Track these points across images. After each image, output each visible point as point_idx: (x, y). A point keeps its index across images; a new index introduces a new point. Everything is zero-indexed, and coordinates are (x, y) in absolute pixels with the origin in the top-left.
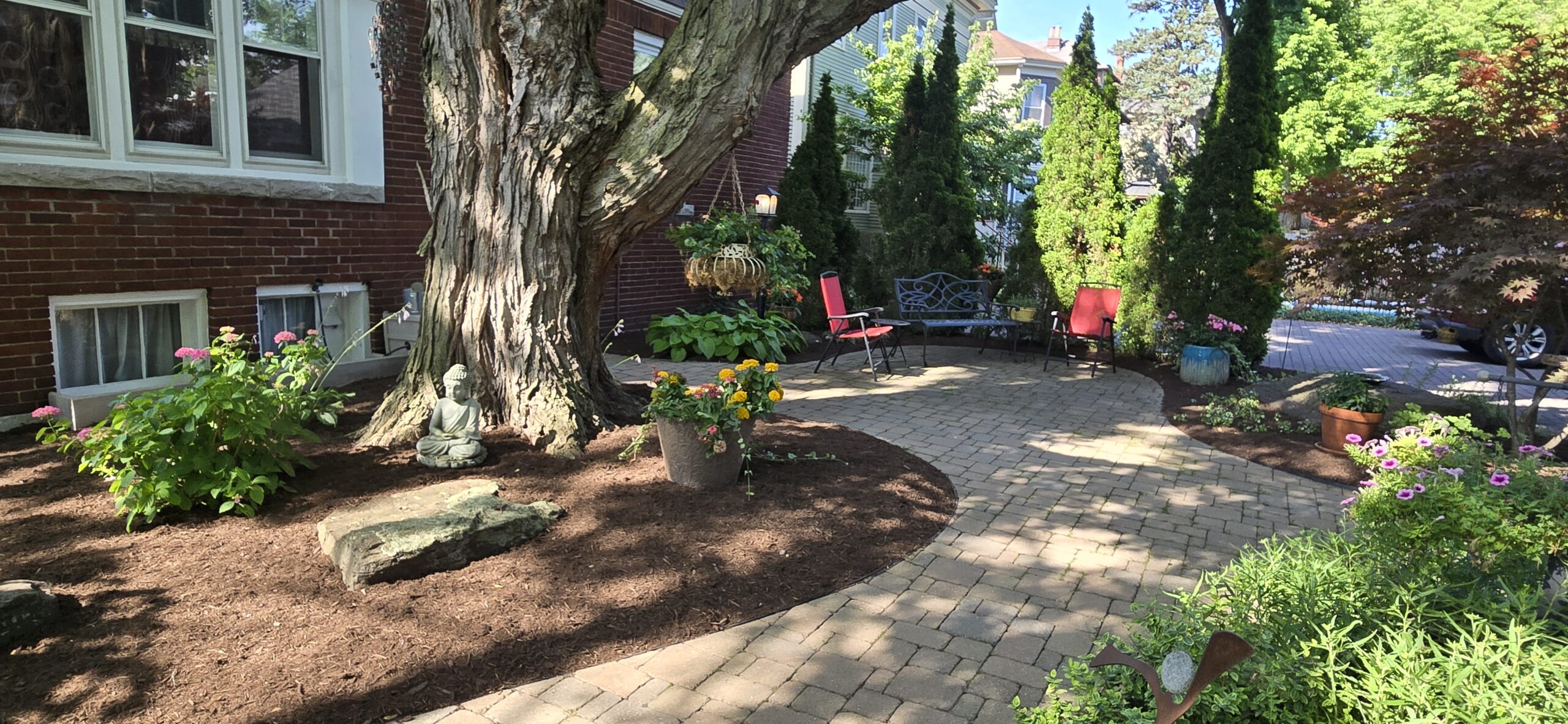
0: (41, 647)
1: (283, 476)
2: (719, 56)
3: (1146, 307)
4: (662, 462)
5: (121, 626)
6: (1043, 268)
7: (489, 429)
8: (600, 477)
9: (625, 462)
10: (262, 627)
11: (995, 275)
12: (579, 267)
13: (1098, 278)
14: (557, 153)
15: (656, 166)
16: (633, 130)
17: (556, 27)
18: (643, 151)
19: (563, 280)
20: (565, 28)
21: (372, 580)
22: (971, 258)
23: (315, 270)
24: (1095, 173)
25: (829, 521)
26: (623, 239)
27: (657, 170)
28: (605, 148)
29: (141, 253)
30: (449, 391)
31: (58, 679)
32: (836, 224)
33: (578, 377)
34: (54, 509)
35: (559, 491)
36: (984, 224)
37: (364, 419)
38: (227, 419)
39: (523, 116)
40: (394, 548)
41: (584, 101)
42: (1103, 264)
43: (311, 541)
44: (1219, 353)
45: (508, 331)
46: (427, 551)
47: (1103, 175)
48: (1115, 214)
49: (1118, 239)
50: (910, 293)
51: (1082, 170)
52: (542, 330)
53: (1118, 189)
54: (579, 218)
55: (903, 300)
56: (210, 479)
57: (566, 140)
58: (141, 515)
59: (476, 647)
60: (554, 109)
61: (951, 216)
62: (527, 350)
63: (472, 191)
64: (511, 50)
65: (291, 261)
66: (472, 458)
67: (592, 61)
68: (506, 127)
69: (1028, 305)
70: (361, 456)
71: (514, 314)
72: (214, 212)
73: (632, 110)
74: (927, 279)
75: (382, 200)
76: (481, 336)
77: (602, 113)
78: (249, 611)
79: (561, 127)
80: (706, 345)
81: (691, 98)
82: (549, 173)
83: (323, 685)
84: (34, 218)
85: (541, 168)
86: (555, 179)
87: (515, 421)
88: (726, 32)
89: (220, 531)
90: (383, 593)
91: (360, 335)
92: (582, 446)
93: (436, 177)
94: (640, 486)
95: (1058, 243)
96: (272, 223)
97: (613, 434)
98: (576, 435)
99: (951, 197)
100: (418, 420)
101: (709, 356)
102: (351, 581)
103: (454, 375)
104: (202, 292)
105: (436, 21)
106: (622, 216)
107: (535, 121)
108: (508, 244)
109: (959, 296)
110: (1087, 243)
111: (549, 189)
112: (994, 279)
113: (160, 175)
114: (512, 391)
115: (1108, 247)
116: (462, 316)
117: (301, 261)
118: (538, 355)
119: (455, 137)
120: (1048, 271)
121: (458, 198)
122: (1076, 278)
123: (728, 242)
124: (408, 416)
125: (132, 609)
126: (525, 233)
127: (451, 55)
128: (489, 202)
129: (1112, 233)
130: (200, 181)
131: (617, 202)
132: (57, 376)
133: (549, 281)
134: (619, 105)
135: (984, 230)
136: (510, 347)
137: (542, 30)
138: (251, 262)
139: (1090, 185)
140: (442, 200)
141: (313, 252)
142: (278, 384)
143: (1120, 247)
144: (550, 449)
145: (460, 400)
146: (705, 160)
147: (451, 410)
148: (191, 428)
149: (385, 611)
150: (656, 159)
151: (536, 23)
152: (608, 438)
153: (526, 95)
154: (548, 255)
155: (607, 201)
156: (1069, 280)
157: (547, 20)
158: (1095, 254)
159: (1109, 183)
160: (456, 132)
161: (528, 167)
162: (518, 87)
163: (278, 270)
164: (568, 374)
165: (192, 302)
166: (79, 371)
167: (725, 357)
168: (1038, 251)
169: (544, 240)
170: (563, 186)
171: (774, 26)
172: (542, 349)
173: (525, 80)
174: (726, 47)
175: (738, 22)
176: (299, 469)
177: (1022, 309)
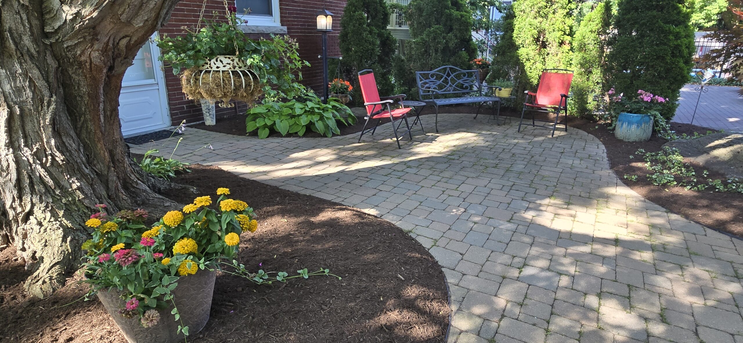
6: (518, 59)
11: (484, 66)
13: (554, 65)
22: (469, 55)
33: (78, 194)
36: (477, 33)
42: (557, 55)
44: (647, 118)
48: (567, 20)
49: (569, 38)
50: (427, 81)
55: (423, 87)
61: (456, 26)
69: (507, 87)
74: (438, 71)
80: (282, 126)
95: (527, 42)
101: (284, 133)
109: (461, 81)
110: (547, 41)
112: (483, 68)
115: (561, 44)
120: (521, 61)
122: (539, 66)
129: (565, 34)
135: (477, 36)
143: (571, 43)
155: (67, 14)
156: (534, 67)
158: (552, 49)
167: (296, 133)
168: (514, 47)
177: (503, 89)
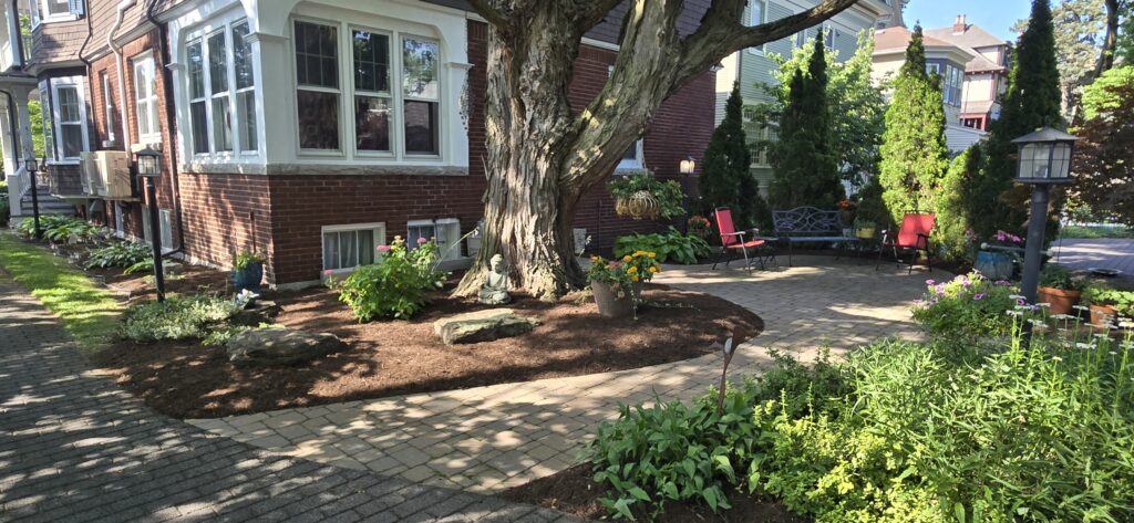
0: (336, 355)
1: (420, 305)
2: (630, 92)
3: (960, 225)
4: (596, 305)
5: (363, 351)
6: (884, 202)
7: (514, 289)
8: (563, 311)
9: (578, 305)
10: (414, 354)
12: (559, 206)
13: (926, 207)
14: (547, 147)
15: (597, 152)
16: (586, 133)
17: (547, 84)
18: (591, 144)
19: (550, 212)
20: (551, 83)
21: (456, 342)
23: (435, 212)
24: (922, 135)
25: (676, 333)
26: (582, 190)
27: (597, 154)
28: (572, 143)
29: (359, 205)
30: (493, 267)
31: (344, 364)
32: (741, 177)
33: (558, 263)
34: (330, 315)
35: (541, 315)
37: (456, 285)
38: (398, 275)
39: (531, 130)
40: (463, 330)
41: (561, 120)
43: (432, 329)
44: (1002, 257)
45: (523, 239)
46: (478, 332)
47: (930, 136)
48: (939, 163)
49: (941, 180)
50: (783, 219)
51: (912, 134)
52: (540, 238)
53: (941, 145)
54: (559, 180)
55: (778, 225)
56: (391, 302)
57: (551, 141)
58: (364, 318)
59: (496, 368)
60: (546, 125)
61: (819, 169)
62: (532, 249)
63: (506, 168)
64: (525, 97)
65: (424, 207)
66: (504, 300)
67: (566, 99)
68: (523, 135)
69: (869, 227)
70: (454, 300)
71: (526, 230)
72: (390, 183)
73: (585, 123)
74: (796, 211)
75: (467, 173)
76: (511, 242)
77: (570, 126)
78: (408, 350)
79: (549, 134)
81: (615, 115)
82: (543, 158)
83: (435, 374)
84: (317, 189)
85: (539, 155)
86: (546, 160)
87: (526, 286)
88: (634, 79)
89: (395, 324)
90: (460, 347)
91: (455, 244)
92: (558, 298)
93: (490, 162)
94: (581, 315)
95: (895, 184)
96: (414, 188)
97: (576, 294)
98: (556, 292)
99: (819, 156)
100: (480, 284)
102: (446, 341)
103: (495, 260)
104: (383, 223)
105: (491, 86)
106: (580, 178)
107: (536, 132)
108: (523, 194)
110: (918, 183)
111: (543, 166)
112: (850, 210)
113: (368, 166)
114: (525, 270)
115: (933, 186)
116: (501, 231)
117: (428, 207)
118: (538, 251)
119: (499, 142)
120: (887, 203)
121: (500, 172)
122: (909, 208)
123: (637, 190)
124: (475, 282)
125: (366, 346)
126: (531, 188)
127: (497, 101)
128: (515, 173)
129: (937, 176)
130: (383, 168)
131: (578, 171)
132: (324, 264)
133: (543, 213)
134: (579, 120)
136: (525, 247)
137: (539, 87)
138: (405, 208)
139: (920, 143)
140: (492, 174)
141: (434, 202)
142: (419, 262)
143: (942, 185)
144: (542, 298)
145: (498, 272)
146: (623, 146)
147: (495, 277)
148: (384, 280)
149: (461, 353)
150: (597, 148)
151: (537, 84)
152: (572, 295)
153: (533, 119)
154: (543, 200)
155: (573, 170)
156: (903, 209)
157: (542, 82)
158: (925, 191)
159: (934, 141)
160: (499, 141)
161: (533, 156)
162: (529, 116)
163: (418, 212)
164: (553, 261)
165: (378, 229)
166: (331, 263)
168: (881, 190)
169: (541, 192)
170: (550, 164)
171: (660, 73)
172: (540, 248)
173: (532, 111)
174: (633, 87)
175: (640, 73)
176: (427, 304)
177: (865, 229)
